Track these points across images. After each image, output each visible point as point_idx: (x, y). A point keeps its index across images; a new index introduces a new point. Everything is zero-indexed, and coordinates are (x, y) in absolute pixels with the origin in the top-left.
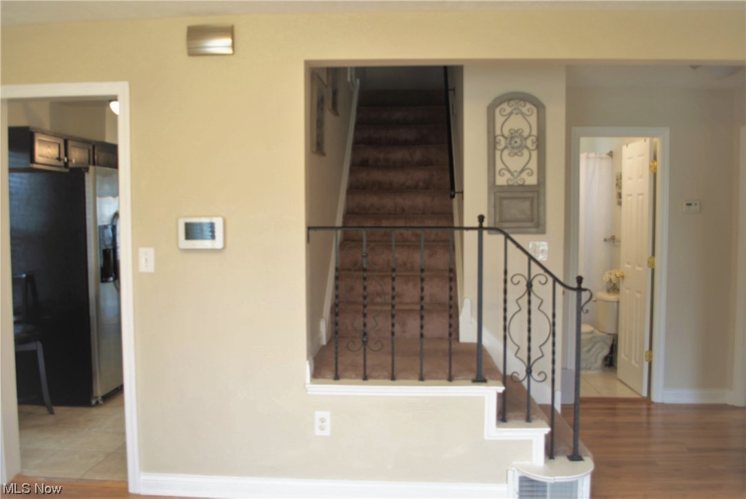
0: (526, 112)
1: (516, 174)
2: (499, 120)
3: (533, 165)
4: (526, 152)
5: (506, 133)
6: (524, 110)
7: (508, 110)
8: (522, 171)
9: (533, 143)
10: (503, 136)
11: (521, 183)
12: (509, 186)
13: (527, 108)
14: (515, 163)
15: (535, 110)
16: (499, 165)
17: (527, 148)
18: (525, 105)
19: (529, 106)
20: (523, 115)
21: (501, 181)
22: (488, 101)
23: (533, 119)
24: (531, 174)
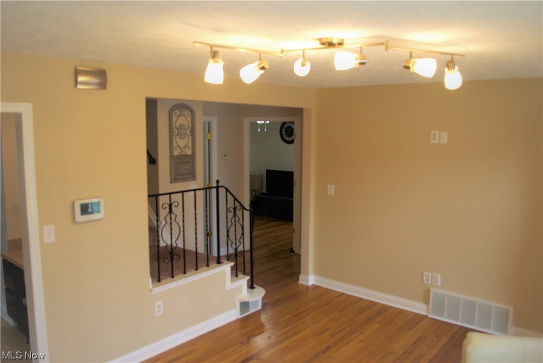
0: (187, 115)
1: (183, 149)
2: (175, 118)
3: (190, 144)
4: (186, 137)
5: (178, 126)
6: (185, 113)
7: (179, 113)
8: (185, 147)
9: (190, 132)
10: (176, 128)
11: (184, 154)
12: (180, 156)
13: (187, 113)
14: (182, 142)
15: (190, 114)
16: (175, 145)
17: (187, 135)
18: (186, 111)
19: (188, 111)
20: (185, 116)
21: (176, 153)
22: (169, 108)
23: (189, 119)
24: (188, 149)
